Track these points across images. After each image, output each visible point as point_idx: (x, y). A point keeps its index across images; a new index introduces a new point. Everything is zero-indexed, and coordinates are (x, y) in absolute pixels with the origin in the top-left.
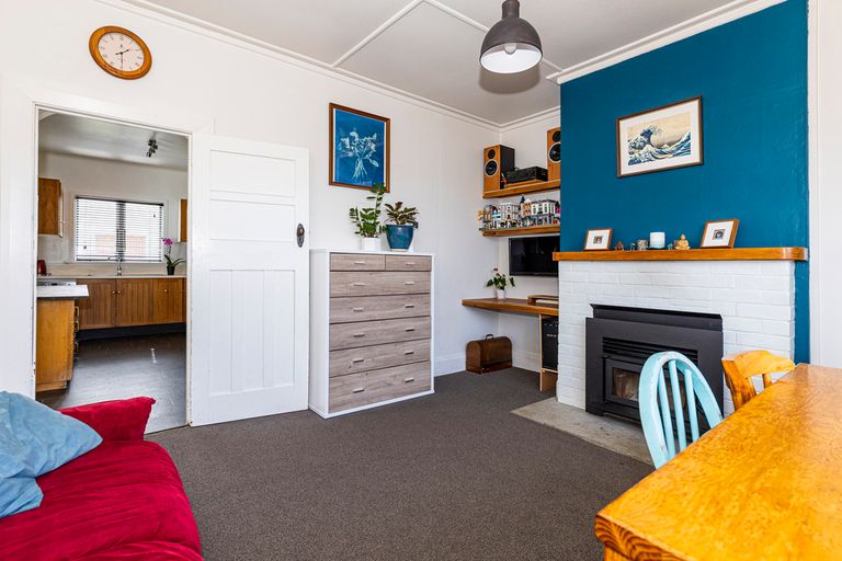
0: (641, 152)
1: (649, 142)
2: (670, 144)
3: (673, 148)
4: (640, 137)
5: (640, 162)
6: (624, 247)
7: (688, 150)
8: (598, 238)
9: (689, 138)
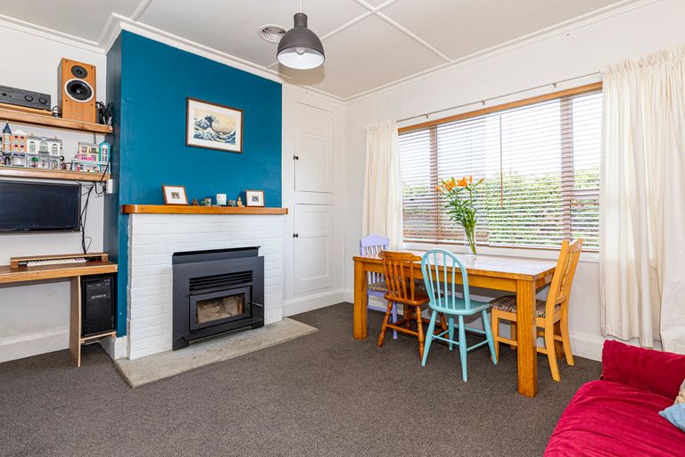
0: (205, 131)
1: (211, 126)
2: (224, 133)
3: (225, 136)
4: (204, 120)
5: (202, 138)
6: (198, 203)
7: (233, 141)
8: (176, 194)
9: (234, 134)
